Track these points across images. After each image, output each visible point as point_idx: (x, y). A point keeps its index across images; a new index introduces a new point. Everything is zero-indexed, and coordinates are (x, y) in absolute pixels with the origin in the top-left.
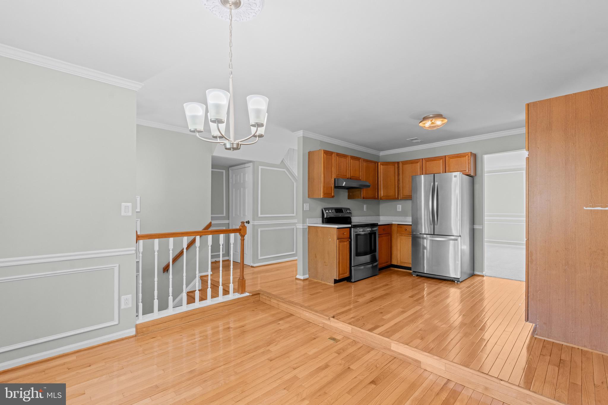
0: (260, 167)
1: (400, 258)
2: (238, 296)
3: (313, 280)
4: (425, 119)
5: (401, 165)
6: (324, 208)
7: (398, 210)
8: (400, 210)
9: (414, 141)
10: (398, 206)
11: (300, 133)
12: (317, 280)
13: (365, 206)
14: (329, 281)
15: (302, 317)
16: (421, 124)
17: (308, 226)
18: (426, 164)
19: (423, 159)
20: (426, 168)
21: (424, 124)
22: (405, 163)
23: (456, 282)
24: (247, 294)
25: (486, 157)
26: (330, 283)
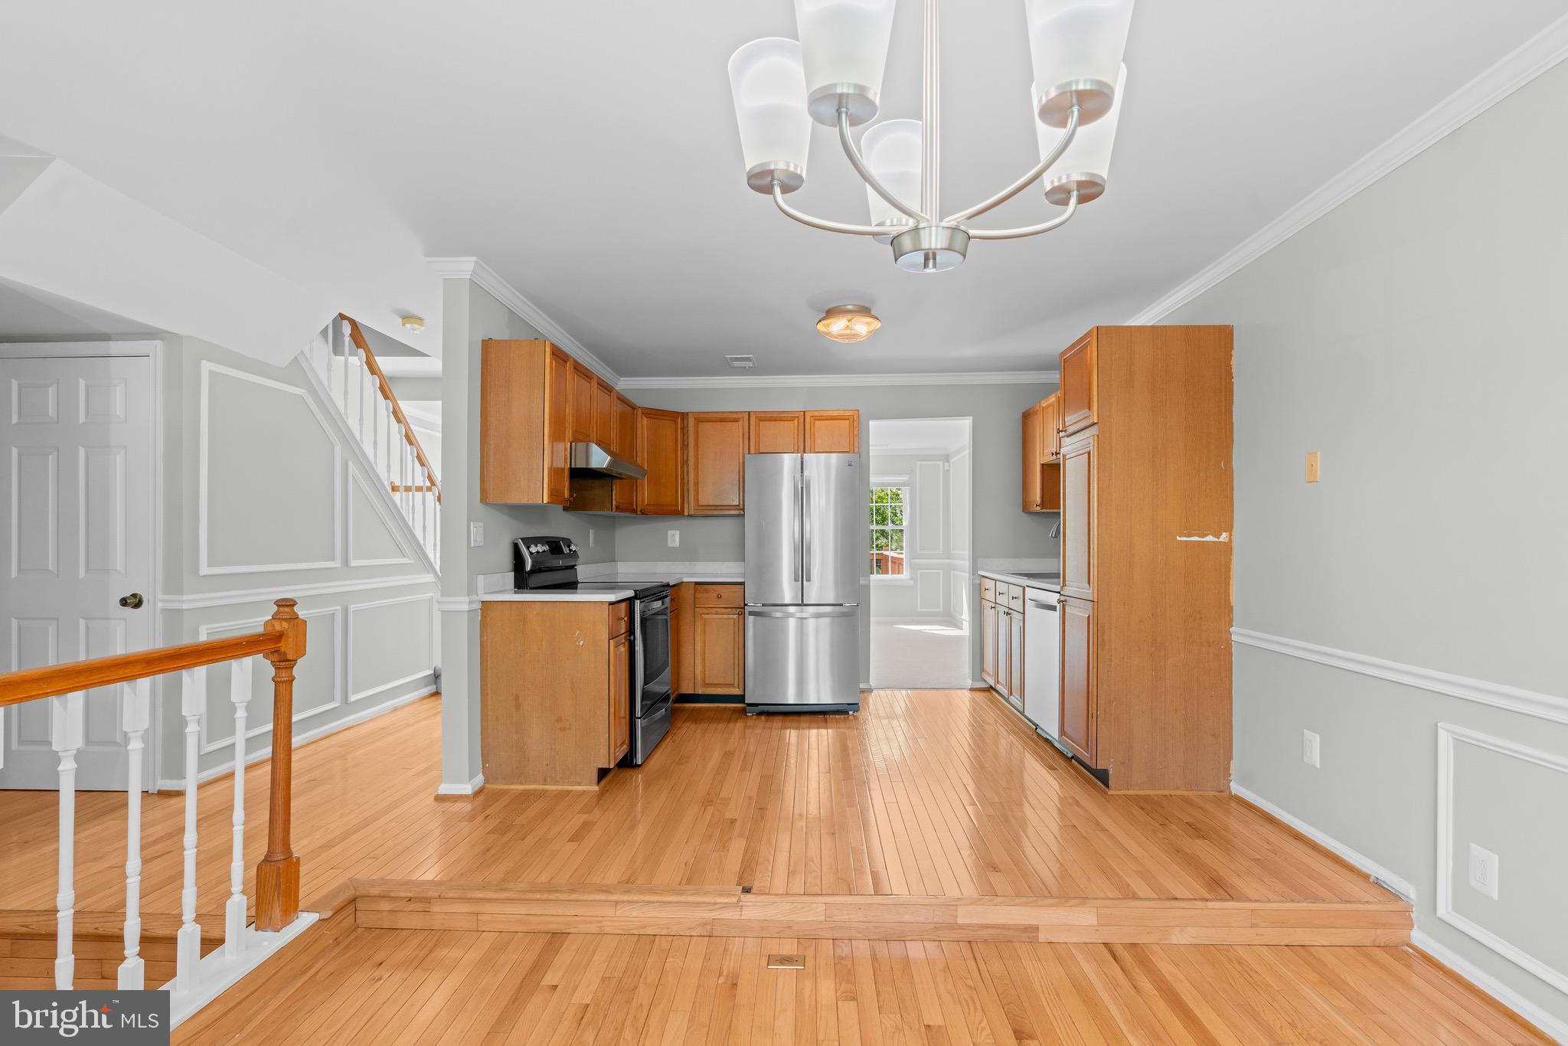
0: (206, 367)
1: (704, 672)
2: (272, 942)
3: (506, 787)
4: (830, 313)
5: (691, 422)
6: (522, 539)
7: (670, 545)
8: (677, 544)
9: (736, 364)
10: (670, 533)
11: (465, 267)
12: (521, 783)
13: (591, 532)
14: (580, 781)
15: (608, 930)
16: (820, 327)
17: (483, 602)
18: (758, 426)
19: (752, 414)
20: (758, 436)
21: (828, 325)
22: (703, 418)
23: (851, 713)
24: (306, 920)
25: (873, 425)
26: (579, 784)
